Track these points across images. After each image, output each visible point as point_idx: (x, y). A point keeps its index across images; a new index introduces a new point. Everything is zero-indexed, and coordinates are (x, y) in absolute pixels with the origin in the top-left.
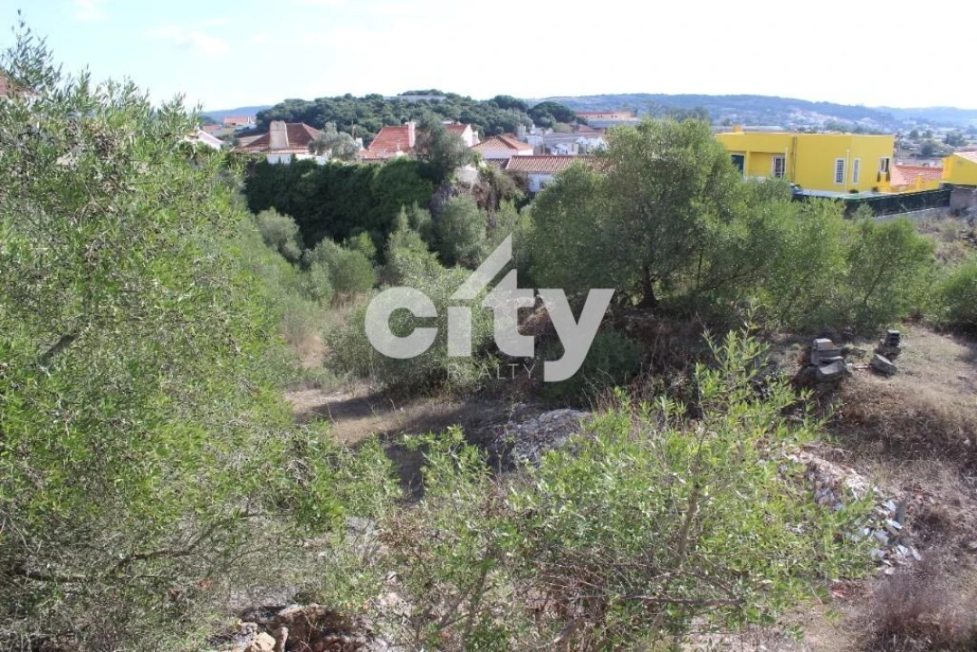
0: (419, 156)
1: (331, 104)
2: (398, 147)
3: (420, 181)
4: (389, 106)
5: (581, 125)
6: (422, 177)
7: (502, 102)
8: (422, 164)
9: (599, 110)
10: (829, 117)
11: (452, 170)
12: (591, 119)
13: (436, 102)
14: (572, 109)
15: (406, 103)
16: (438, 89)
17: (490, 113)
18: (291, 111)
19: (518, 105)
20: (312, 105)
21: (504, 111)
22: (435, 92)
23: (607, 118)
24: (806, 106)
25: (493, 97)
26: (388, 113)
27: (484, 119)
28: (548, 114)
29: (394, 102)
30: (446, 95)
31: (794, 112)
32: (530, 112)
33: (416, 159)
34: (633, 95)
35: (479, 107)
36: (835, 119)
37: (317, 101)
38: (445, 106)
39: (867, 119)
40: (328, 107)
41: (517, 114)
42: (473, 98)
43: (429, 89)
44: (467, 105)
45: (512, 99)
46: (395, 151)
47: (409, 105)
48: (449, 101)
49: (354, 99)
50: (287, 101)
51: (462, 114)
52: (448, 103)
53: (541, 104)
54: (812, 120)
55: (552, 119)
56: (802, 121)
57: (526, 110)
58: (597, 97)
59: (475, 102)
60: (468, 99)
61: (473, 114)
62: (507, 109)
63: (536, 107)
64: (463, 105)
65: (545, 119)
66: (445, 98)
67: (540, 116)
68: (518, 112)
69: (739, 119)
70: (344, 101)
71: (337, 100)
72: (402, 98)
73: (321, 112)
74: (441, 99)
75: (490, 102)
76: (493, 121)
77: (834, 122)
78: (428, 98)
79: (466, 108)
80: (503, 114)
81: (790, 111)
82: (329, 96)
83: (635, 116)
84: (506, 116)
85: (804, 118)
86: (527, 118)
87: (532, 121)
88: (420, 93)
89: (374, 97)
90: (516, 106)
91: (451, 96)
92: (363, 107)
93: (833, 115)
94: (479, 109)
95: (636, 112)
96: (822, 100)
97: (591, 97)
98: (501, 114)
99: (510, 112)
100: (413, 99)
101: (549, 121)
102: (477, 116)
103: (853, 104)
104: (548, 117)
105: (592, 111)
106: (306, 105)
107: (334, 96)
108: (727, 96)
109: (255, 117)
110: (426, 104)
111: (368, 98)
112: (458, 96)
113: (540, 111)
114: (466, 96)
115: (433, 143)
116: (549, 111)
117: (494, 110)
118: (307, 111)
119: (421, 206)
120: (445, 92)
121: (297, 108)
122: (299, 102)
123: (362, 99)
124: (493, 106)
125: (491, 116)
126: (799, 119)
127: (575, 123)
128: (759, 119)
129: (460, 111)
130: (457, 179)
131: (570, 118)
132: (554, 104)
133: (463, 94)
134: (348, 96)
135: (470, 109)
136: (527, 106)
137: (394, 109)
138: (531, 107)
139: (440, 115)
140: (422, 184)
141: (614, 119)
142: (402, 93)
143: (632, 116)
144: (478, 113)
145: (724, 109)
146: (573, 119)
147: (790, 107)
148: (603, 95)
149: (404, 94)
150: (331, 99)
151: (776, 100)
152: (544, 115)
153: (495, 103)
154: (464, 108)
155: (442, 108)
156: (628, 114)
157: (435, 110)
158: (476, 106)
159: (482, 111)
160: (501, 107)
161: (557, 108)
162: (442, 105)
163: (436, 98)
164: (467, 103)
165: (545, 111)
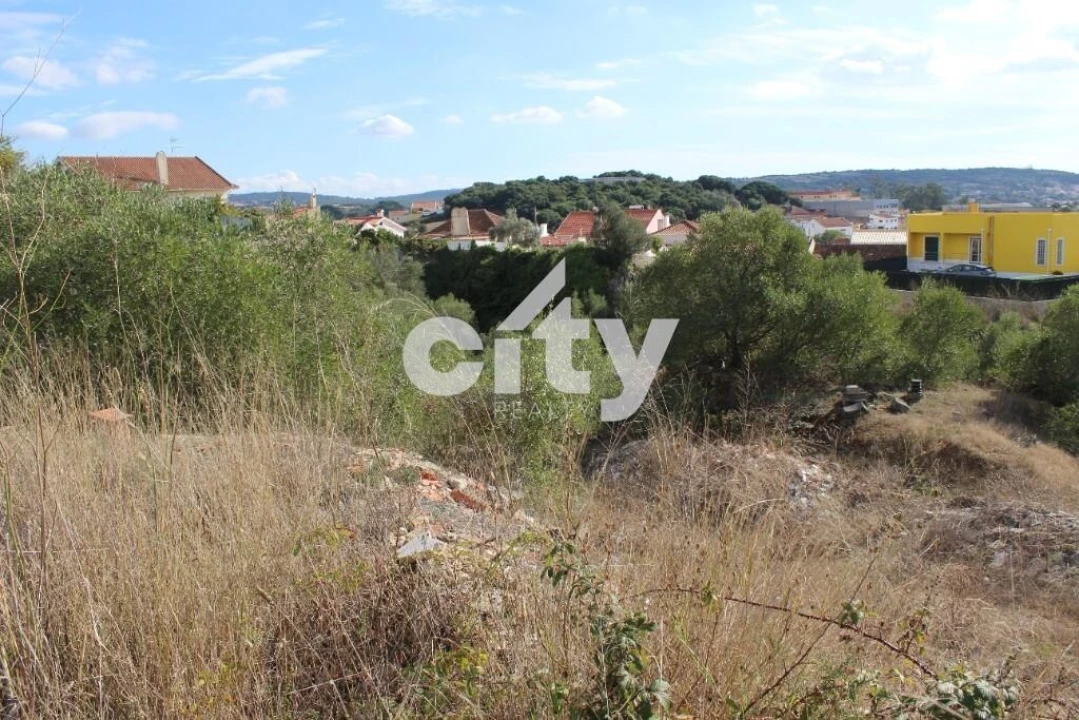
0: (596, 242)
1: (522, 187)
2: (581, 232)
4: (583, 190)
5: (794, 207)
7: (707, 183)
8: (598, 251)
9: (819, 190)
11: (629, 257)
12: (807, 199)
13: (634, 184)
14: (784, 190)
15: (602, 186)
16: (637, 169)
17: (693, 195)
18: (480, 196)
19: (724, 185)
20: (502, 189)
21: (708, 192)
22: (633, 173)
23: (825, 198)
24: (1067, 178)
25: (696, 178)
26: (582, 196)
27: (686, 201)
28: (757, 195)
29: (589, 184)
30: (645, 176)
31: (1051, 186)
32: (738, 194)
34: (858, 171)
35: (681, 188)
37: (508, 184)
38: (644, 188)
40: (519, 190)
41: (724, 196)
42: (675, 179)
43: (627, 170)
44: (668, 187)
45: (717, 178)
46: (577, 236)
47: (605, 188)
48: (648, 182)
49: (548, 181)
50: (476, 185)
51: (662, 197)
52: (648, 185)
53: (751, 184)
54: (1074, 195)
55: (762, 201)
56: (1061, 195)
57: (734, 190)
58: (818, 174)
59: (677, 183)
60: (670, 180)
61: (674, 197)
62: (711, 189)
63: (745, 188)
64: (664, 186)
65: (753, 200)
66: (644, 179)
67: (748, 197)
68: (724, 193)
69: (983, 196)
70: (536, 184)
71: (529, 183)
72: (597, 180)
73: (511, 196)
74: (640, 180)
75: (693, 183)
76: (695, 204)
78: (625, 180)
79: (667, 191)
80: (706, 195)
81: (1046, 185)
82: (521, 179)
83: (858, 195)
84: (710, 198)
86: (734, 200)
87: (739, 202)
88: (618, 175)
89: (568, 179)
90: (723, 187)
91: (651, 177)
92: (556, 190)
94: (681, 192)
95: (858, 191)
97: (812, 174)
98: (705, 196)
99: (715, 194)
100: (610, 181)
101: (758, 202)
102: (678, 199)
104: (757, 198)
105: (811, 190)
106: (496, 189)
107: (526, 178)
108: (969, 170)
109: (443, 202)
110: (623, 186)
111: (562, 180)
112: (658, 177)
113: (749, 192)
114: (667, 177)
115: (611, 229)
116: (759, 193)
117: (697, 193)
118: (496, 195)
119: (596, 293)
120: (645, 173)
121: (486, 192)
122: (489, 186)
123: (555, 182)
124: (698, 187)
125: (694, 198)
127: (787, 205)
128: (1008, 195)
129: (660, 194)
130: (634, 265)
131: (782, 198)
132: (764, 183)
133: (664, 175)
134: (541, 179)
135: (672, 191)
136: (734, 186)
137: (589, 192)
138: (739, 187)
139: (638, 198)
141: (833, 199)
142: (598, 175)
143: (853, 196)
144: (679, 195)
145: (965, 185)
146: (786, 200)
147: (1047, 181)
148: (825, 173)
149: (601, 176)
150: (523, 182)
151: (1029, 172)
152: (752, 196)
153: (699, 184)
154: (665, 190)
155: (641, 191)
156: (850, 193)
157: (633, 193)
158: (678, 188)
159: (685, 193)
160: (706, 188)
161: (767, 188)
162: (641, 187)
163: (635, 179)
164: (667, 184)
165: (754, 191)
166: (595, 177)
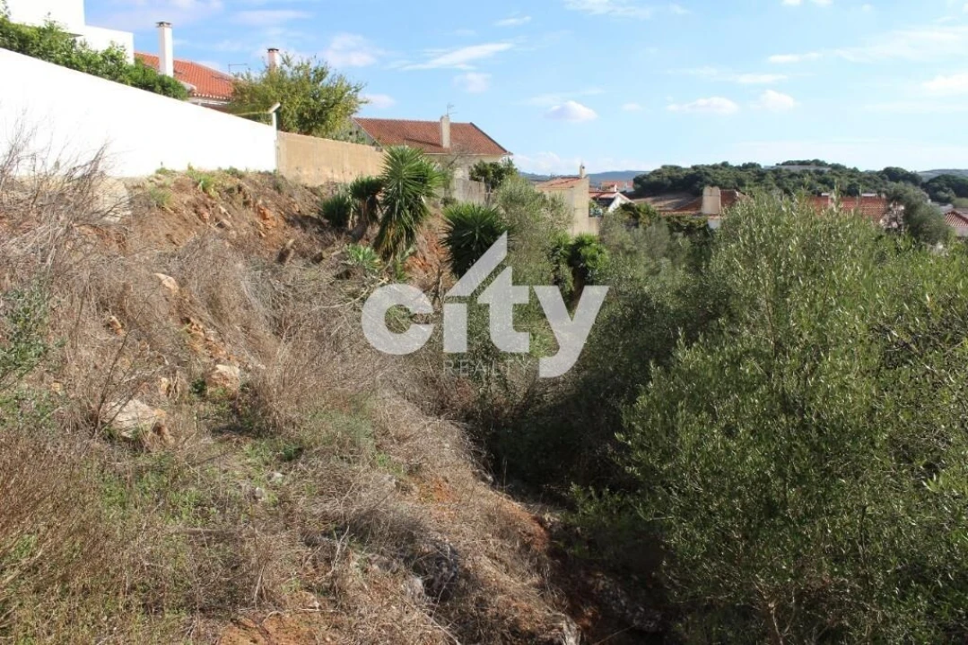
1: (710, 171)
4: (770, 176)
7: (892, 174)
13: (821, 173)
15: (788, 174)
16: (821, 159)
18: (669, 177)
19: (912, 178)
20: (690, 172)
21: (895, 184)
22: (817, 163)
25: (883, 169)
26: (770, 182)
28: (946, 188)
29: (774, 171)
30: (830, 166)
32: (925, 186)
35: (869, 179)
37: (695, 168)
38: (831, 177)
40: (707, 174)
42: (862, 169)
43: (811, 159)
44: (854, 177)
45: (903, 171)
47: (792, 175)
48: (834, 171)
49: (731, 167)
50: (664, 167)
51: (850, 186)
52: (834, 174)
53: (938, 178)
55: (951, 194)
57: (920, 183)
59: (863, 173)
60: (855, 170)
61: (862, 186)
62: (897, 182)
63: (932, 181)
64: (851, 176)
65: (942, 194)
66: (829, 169)
67: (936, 190)
68: (911, 185)
70: (721, 169)
71: (715, 167)
72: (783, 168)
73: (700, 179)
74: (826, 170)
75: (880, 175)
78: (812, 169)
79: (855, 180)
82: (706, 164)
84: (897, 189)
86: (921, 192)
87: (927, 195)
88: (802, 163)
89: (753, 165)
90: (908, 179)
91: (836, 167)
92: (742, 175)
94: (869, 182)
99: (901, 184)
100: (795, 169)
101: (947, 195)
102: (867, 188)
104: (946, 192)
106: (685, 172)
107: (711, 163)
109: (632, 182)
110: (810, 174)
111: (746, 167)
112: (844, 167)
113: (936, 185)
114: (852, 167)
116: (948, 186)
117: (884, 182)
118: (685, 178)
120: (830, 163)
121: (675, 174)
122: (676, 168)
123: (740, 168)
124: (883, 179)
129: (847, 183)
132: (954, 177)
133: (850, 165)
134: (725, 165)
135: (858, 181)
136: (921, 178)
137: (776, 179)
138: (925, 180)
139: (826, 186)
142: (781, 163)
144: (867, 185)
149: (785, 164)
150: (708, 166)
152: (941, 189)
153: (886, 176)
154: (851, 179)
155: (829, 179)
157: (819, 181)
158: (865, 178)
159: (873, 184)
160: (891, 180)
161: (957, 182)
162: (828, 176)
163: (821, 169)
164: (855, 174)
165: (943, 184)
166: (777, 164)
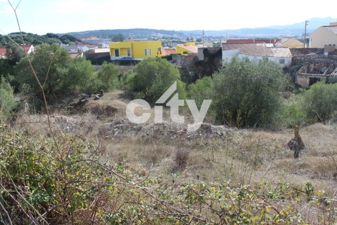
2: (3, 54)
3: (10, 66)
4: (4, 39)
5: (79, 42)
6: (10, 65)
7: (49, 35)
9: (86, 37)
10: (164, 35)
12: (83, 40)
13: (24, 37)
14: (75, 37)
15: (11, 37)
16: (24, 31)
17: (45, 40)
21: (50, 39)
22: (23, 33)
23: (88, 39)
24: (157, 31)
25: (46, 34)
26: (4, 41)
27: (42, 42)
29: (6, 37)
30: (27, 34)
31: (153, 33)
32: (60, 39)
33: (7, 58)
34: (98, 30)
35: (41, 37)
36: (166, 35)
39: (176, 35)
41: (56, 39)
42: (38, 35)
43: (20, 32)
45: (53, 34)
46: (2, 56)
47: (13, 38)
48: (28, 36)
51: (34, 41)
52: (29, 37)
53: (64, 35)
54: (159, 36)
55: (68, 41)
56: (155, 36)
59: (39, 36)
60: (36, 35)
61: (38, 41)
62: (51, 38)
63: (62, 37)
64: (35, 37)
65: (65, 41)
66: (27, 35)
67: (64, 40)
68: (56, 38)
69: (135, 37)
74: (26, 35)
75: (45, 36)
77: (165, 36)
78: (20, 35)
79: (36, 38)
81: (151, 33)
83: (99, 38)
85: (156, 35)
86: (59, 41)
87: (61, 42)
88: (17, 33)
90: (55, 37)
91: (29, 34)
93: (165, 34)
95: (99, 36)
96: (161, 29)
97: (84, 32)
98: (49, 40)
99: (53, 39)
100: (14, 36)
101: (67, 41)
103: (171, 30)
104: (67, 40)
105: (84, 37)
110: (20, 37)
112: (32, 34)
113: (64, 38)
114: (35, 34)
116: (67, 38)
120: (27, 32)
124: (46, 37)
126: (154, 36)
127: (77, 42)
128: (142, 36)
129: (33, 40)
131: (75, 40)
132: (69, 35)
133: (34, 33)
136: (59, 36)
137: (6, 40)
138: (60, 37)
139: (26, 41)
140: (10, 67)
141: (91, 39)
142: (9, 33)
143: (97, 38)
144: (40, 40)
145: (130, 34)
146: (76, 40)
147: (151, 32)
149: (11, 34)
151: (147, 30)
152: (65, 39)
153: (47, 36)
154: (35, 38)
155: (26, 39)
156: (96, 37)
157: (23, 40)
159: (42, 39)
160: (49, 37)
161: (70, 36)
162: (26, 38)
163: (24, 35)
164: (35, 36)
165: (66, 38)
166: (8, 34)
